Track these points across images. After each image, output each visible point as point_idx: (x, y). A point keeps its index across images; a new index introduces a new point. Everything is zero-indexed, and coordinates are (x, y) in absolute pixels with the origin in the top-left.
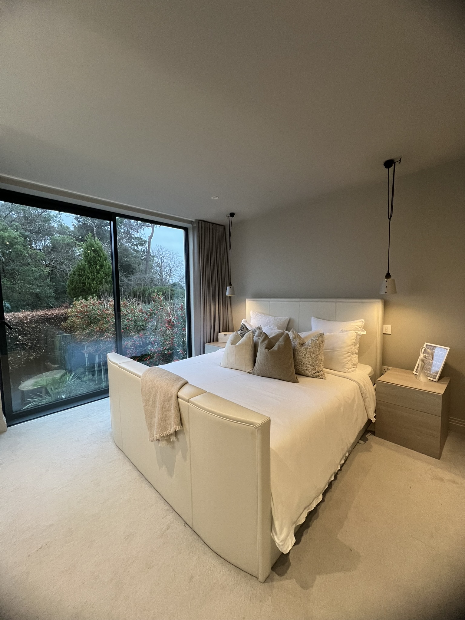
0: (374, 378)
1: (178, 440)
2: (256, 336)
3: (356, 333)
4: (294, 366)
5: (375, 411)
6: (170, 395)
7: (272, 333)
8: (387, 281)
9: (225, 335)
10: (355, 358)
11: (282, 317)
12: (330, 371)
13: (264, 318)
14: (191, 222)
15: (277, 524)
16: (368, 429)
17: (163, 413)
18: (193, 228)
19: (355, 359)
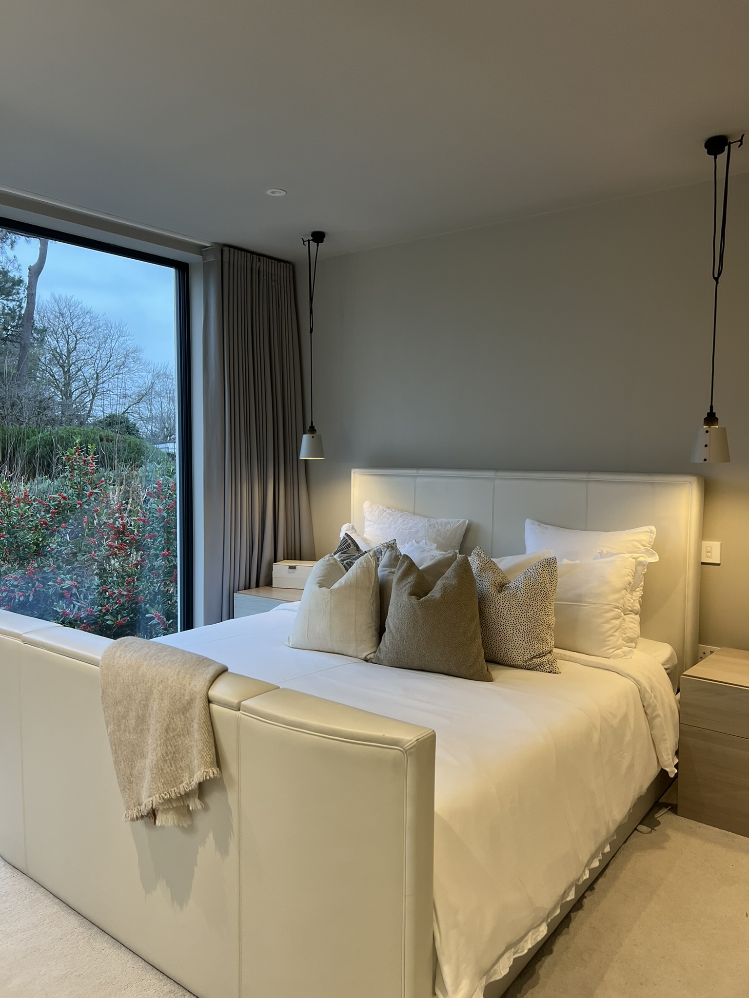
0: (675, 673)
1: (206, 808)
2: (384, 566)
3: (636, 558)
4: (481, 640)
5: (677, 753)
6: (187, 698)
7: (423, 560)
8: (707, 432)
9: (290, 567)
10: (632, 623)
11: (448, 520)
12: (571, 655)
13: (400, 521)
14: (200, 250)
15: (447, 971)
16: (660, 801)
17: (168, 742)
18: (206, 267)
19: (632, 625)
